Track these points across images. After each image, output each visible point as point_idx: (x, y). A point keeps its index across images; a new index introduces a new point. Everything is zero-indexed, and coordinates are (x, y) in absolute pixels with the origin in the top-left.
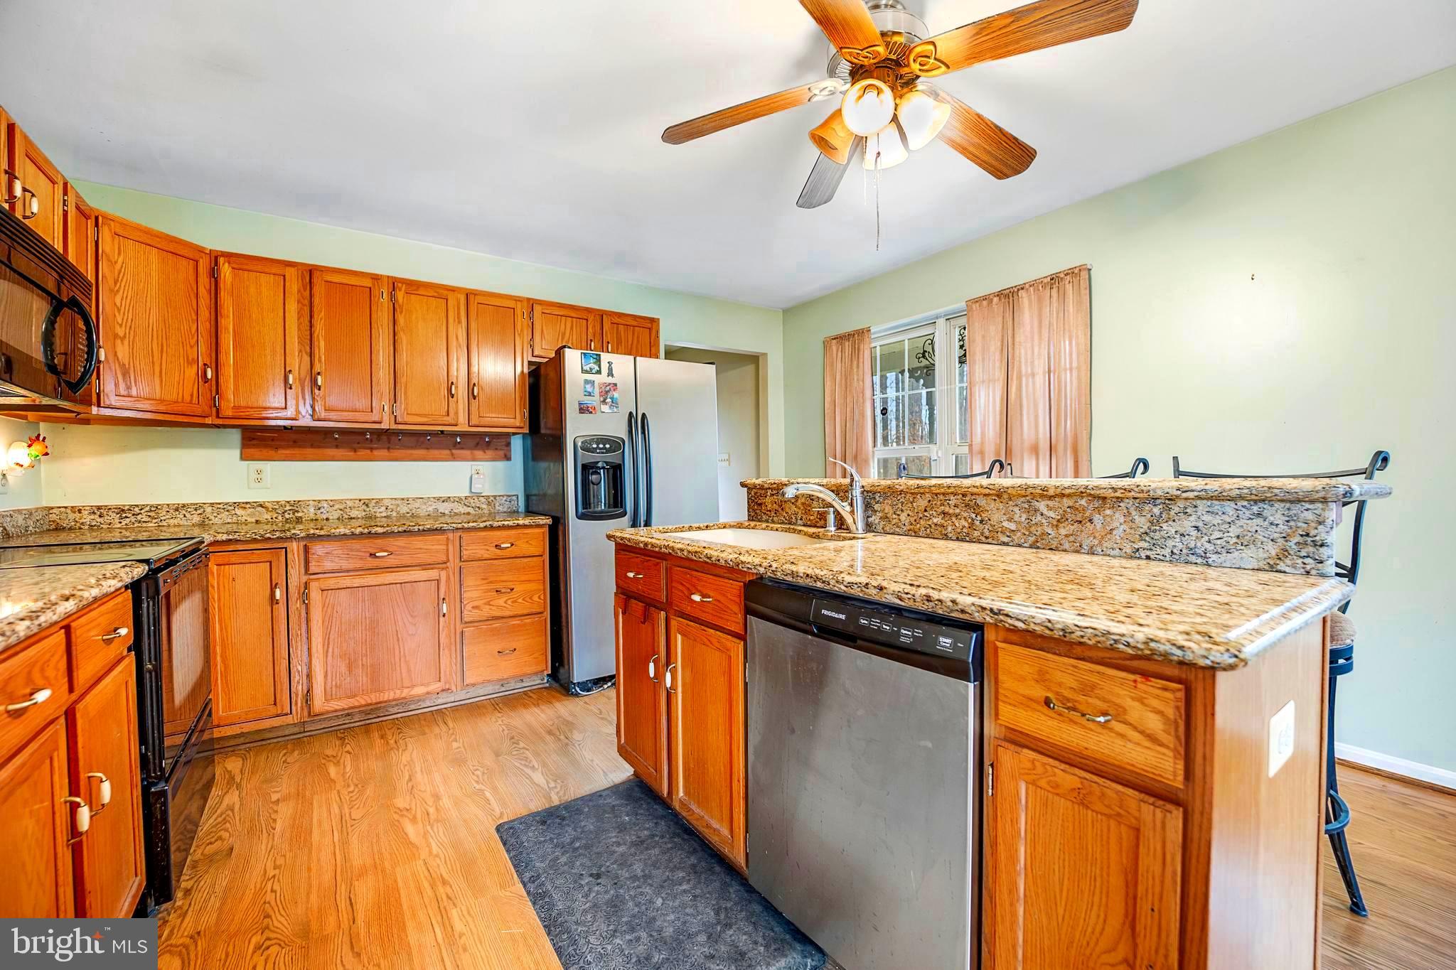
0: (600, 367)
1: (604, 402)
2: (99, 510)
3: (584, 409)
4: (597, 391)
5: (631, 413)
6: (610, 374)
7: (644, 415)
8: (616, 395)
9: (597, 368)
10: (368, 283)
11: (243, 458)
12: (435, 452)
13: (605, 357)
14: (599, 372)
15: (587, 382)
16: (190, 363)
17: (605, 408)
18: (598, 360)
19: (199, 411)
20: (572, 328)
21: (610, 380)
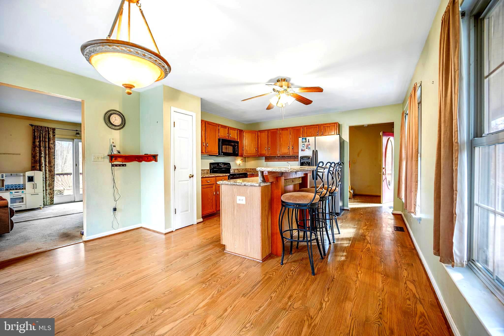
0: (306, 141)
1: (307, 148)
2: (250, 169)
3: (302, 150)
4: (305, 146)
5: (313, 151)
6: (309, 142)
7: (317, 150)
8: (310, 146)
9: (305, 141)
10: (276, 130)
11: (265, 161)
12: (291, 160)
13: (307, 138)
14: (306, 142)
15: (303, 144)
16: (255, 148)
17: (307, 150)
18: (306, 139)
19: (255, 155)
20: (313, 130)
21: (309, 143)
